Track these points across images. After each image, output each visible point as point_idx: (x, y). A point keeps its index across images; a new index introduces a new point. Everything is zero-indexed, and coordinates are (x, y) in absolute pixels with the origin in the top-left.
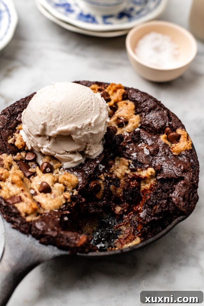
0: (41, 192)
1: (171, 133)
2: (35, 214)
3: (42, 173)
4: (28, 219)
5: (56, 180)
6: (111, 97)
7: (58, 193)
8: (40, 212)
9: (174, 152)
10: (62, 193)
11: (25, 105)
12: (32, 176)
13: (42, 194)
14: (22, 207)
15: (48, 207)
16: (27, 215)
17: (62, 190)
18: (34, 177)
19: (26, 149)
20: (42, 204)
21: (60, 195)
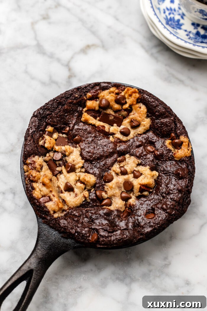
0: (65, 191)
1: (175, 139)
2: (61, 211)
3: (67, 173)
4: (56, 215)
5: (78, 179)
6: (127, 100)
7: (79, 192)
8: (64, 209)
9: (175, 157)
10: (83, 192)
11: (53, 108)
12: (59, 174)
13: (67, 192)
14: (51, 206)
15: (71, 204)
16: (55, 212)
17: (83, 189)
18: (60, 175)
19: (54, 150)
20: (66, 202)
21: (81, 193)
